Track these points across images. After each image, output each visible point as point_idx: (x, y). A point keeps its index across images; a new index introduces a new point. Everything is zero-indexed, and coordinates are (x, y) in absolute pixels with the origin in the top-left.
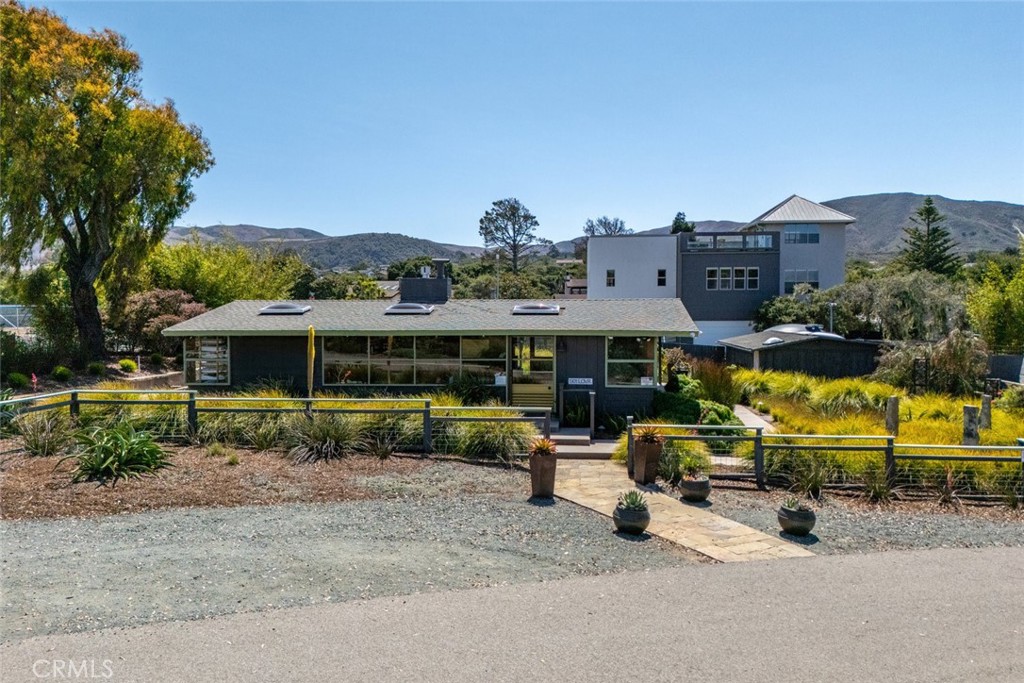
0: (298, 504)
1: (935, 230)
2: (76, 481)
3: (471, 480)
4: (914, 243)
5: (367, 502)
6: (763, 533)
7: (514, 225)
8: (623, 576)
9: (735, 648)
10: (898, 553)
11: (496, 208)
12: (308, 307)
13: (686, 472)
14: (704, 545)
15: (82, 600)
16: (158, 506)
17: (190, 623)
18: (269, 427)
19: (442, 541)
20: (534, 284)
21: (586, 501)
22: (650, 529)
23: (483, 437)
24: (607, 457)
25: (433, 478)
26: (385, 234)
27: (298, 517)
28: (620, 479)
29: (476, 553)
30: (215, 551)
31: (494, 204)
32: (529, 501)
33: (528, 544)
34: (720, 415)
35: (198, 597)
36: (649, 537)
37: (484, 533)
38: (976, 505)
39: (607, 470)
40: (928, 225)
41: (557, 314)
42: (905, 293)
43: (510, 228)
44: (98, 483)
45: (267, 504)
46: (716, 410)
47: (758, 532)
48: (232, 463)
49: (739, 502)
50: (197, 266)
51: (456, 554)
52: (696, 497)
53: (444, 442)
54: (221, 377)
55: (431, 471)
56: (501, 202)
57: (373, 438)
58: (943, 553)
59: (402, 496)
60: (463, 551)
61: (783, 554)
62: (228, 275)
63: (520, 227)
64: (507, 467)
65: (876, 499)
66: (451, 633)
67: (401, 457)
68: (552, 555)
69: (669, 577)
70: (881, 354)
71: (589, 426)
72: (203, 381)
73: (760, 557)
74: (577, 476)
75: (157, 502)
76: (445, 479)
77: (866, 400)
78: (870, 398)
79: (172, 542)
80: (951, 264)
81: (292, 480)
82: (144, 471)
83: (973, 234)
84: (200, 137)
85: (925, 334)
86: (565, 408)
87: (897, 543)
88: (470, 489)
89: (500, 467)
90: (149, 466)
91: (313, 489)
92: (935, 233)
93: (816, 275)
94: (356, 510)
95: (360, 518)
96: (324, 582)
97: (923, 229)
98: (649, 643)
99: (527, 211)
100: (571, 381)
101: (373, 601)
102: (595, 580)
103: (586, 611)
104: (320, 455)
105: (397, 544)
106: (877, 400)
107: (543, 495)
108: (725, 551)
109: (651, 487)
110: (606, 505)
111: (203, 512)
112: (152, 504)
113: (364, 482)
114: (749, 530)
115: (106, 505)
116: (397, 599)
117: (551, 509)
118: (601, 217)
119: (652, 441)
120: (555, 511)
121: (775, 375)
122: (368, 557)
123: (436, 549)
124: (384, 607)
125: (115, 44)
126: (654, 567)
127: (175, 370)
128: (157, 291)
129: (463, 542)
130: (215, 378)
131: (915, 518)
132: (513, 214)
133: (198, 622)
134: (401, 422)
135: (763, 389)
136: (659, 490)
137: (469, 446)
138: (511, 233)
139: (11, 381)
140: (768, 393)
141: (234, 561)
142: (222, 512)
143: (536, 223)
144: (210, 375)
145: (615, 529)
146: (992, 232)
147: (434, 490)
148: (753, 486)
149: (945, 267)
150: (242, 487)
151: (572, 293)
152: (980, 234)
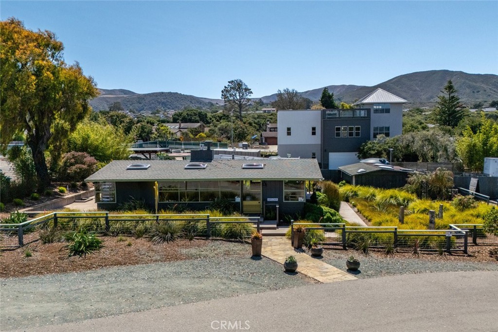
0: (160, 263)
1: (453, 97)
2: (70, 256)
3: (227, 249)
4: (442, 104)
5: (187, 261)
6: (340, 270)
7: (239, 93)
8: (286, 290)
9: (322, 315)
10: (389, 277)
11: (230, 84)
12: (149, 165)
13: (313, 245)
14: (317, 276)
15: (97, 306)
16: (106, 266)
17: (137, 313)
18: (141, 227)
19: (219, 278)
20: (250, 124)
21: (274, 257)
22: (298, 270)
23: (232, 229)
24: (283, 235)
25: (212, 249)
27: (162, 269)
28: (288, 247)
29: (232, 283)
30: (136, 285)
31: (229, 82)
32: (251, 258)
33: (251, 278)
34: (331, 214)
35: (136, 304)
36: (297, 273)
37: (235, 274)
38: (427, 254)
39: (283, 242)
40: (450, 95)
41: (262, 168)
42: (429, 139)
43: (237, 94)
44: (79, 256)
45: (148, 263)
46: (330, 212)
47: (339, 270)
48: (129, 245)
49: (334, 256)
50: (89, 137)
51: (225, 284)
52: (317, 255)
53: (215, 232)
54: (112, 199)
55: (211, 245)
56: (232, 81)
57: (186, 232)
58: (406, 276)
59: (200, 258)
60: (227, 282)
61: (347, 279)
62: (103, 141)
63: (243, 94)
64: (242, 242)
65: (388, 252)
66: (226, 314)
67: (198, 239)
68: (260, 282)
69: (303, 289)
70: (409, 177)
71: (276, 219)
72: (103, 201)
73: (337, 280)
74: (271, 246)
75: (105, 264)
76: (217, 249)
77: (399, 201)
78: (401, 199)
79: (117, 282)
80: (460, 114)
81: (155, 251)
82: (95, 250)
83: (478, 92)
84: (93, 82)
85: (437, 159)
86: (266, 212)
87: (390, 272)
88: (227, 253)
89: (239, 243)
90: (96, 247)
91: (165, 256)
92: (452, 98)
93: (388, 128)
94: (185, 265)
95: (186, 268)
96: (179, 296)
97: (447, 96)
98: (294, 315)
99: (247, 86)
100: (269, 200)
101: (197, 303)
102: (275, 292)
103: (273, 304)
104: (165, 240)
105: (202, 280)
106: (404, 201)
107: (257, 255)
108: (325, 278)
109: (300, 250)
110: (282, 260)
111: (124, 268)
112: (103, 265)
113: (184, 252)
114: (335, 269)
115: (85, 266)
116: (206, 302)
117: (260, 261)
118: (285, 89)
119: (301, 232)
120: (261, 262)
121: (361, 188)
122: (193, 286)
123: (217, 282)
124: (201, 305)
125: (51, 38)
126: (298, 286)
127: (84, 190)
128: (73, 152)
129: (227, 278)
130: (109, 200)
131: (401, 261)
132: (239, 88)
133: (139, 312)
134: (197, 224)
135: (355, 194)
136: (303, 251)
137: (226, 234)
138: (238, 97)
139: (15, 203)
140: (358, 196)
141: (144, 289)
142: (132, 268)
143: (251, 92)
144: (106, 198)
145: (285, 270)
146: (488, 90)
147: (213, 254)
148: (342, 248)
149: (457, 116)
150: (136, 256)
151: (271, 131)
152: (482, 92)
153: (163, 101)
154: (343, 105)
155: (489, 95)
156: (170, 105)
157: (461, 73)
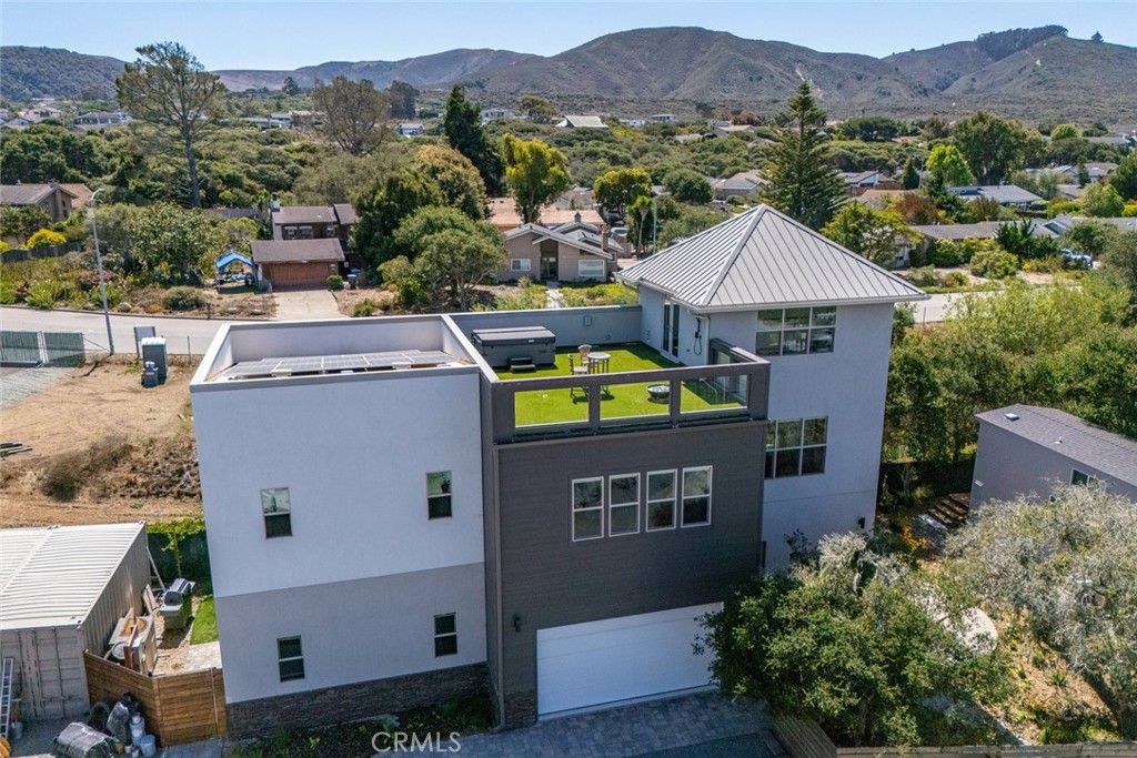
1: (812, 133)
11: (144, 59)
26: (41, 49)
31: (140, 51)
40: (802, 125)
43: (174, 92)
56: (152, 49)
83: (760, 79)
92: (810, 137)
132: (178, 72)
138: (178, 104)
146: (777, 76)
151: (285, 236)
152: (766, 79)
153: (26, 70)
154: (508, 141)
155: (780, 88)
156: (48, 83)
157: (728, 35)
